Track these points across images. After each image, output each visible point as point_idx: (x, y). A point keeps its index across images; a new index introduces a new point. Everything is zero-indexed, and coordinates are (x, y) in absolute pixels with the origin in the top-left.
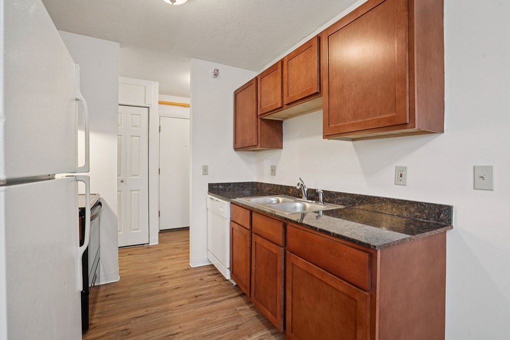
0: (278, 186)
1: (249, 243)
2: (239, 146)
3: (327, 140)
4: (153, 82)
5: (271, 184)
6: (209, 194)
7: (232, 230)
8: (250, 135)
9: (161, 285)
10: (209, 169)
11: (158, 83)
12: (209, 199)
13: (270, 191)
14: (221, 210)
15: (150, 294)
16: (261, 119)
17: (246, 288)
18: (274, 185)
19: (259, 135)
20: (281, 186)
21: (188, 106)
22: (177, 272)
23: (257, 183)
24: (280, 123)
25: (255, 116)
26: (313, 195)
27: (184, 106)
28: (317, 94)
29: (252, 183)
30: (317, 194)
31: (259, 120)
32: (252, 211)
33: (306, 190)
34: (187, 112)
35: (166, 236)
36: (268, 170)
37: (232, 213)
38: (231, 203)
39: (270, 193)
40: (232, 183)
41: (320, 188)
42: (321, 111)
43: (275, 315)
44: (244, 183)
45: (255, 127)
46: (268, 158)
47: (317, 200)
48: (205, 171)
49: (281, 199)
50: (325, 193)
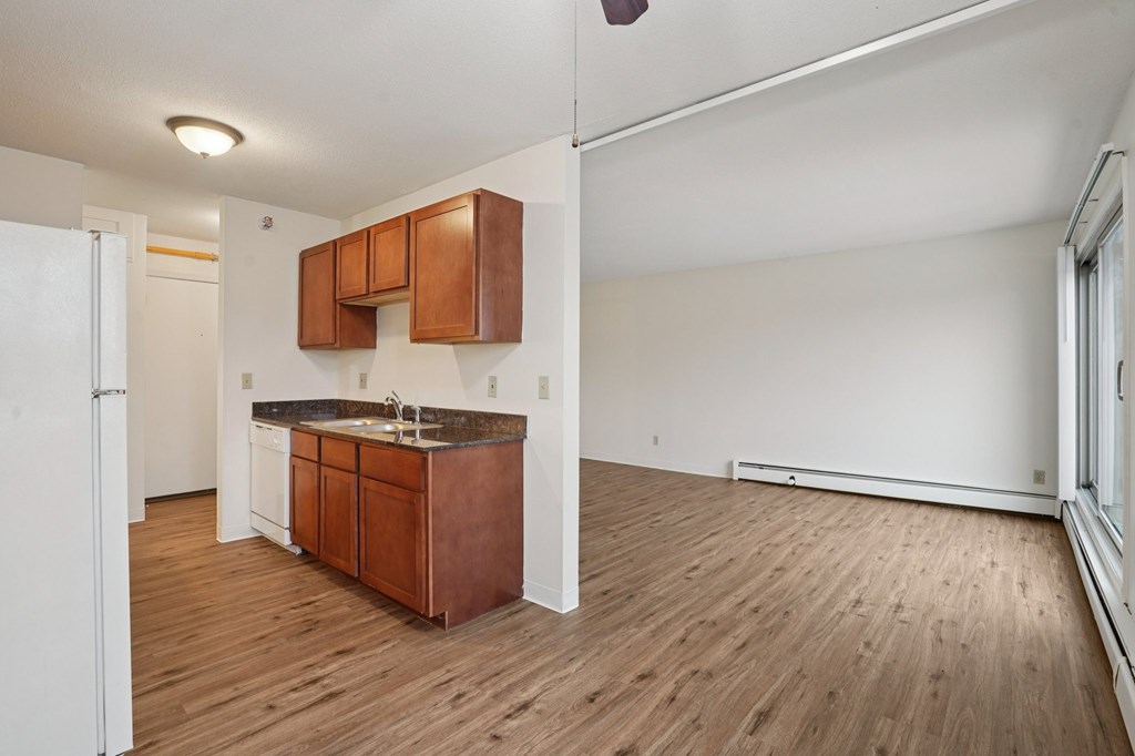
0: (369, 403)
1: (316, 480)
2: (307, 341)
3: (416, 344)
4: (134, 215)
5: (359, 402)
6: (253, 420)
7: (293, 468)
8: (324, 328)
9: (168, 568)
10: (254, 378)
11: (146, 217)
12: (253, 428)
13: (357, 412)
14: (276, 441)
15: (150, 580)
16: (341, 304)
17: (313, 545)
18: (364, 403)
19: (338, 328)
20: (374, 404)
21: (214, 259)
22: (195, 551)
23: (340, 401)
24: (372, 311)
25: (331, 300)
26: (409, 414)
27: (199, 258)
28: (404, 286)
29: (331, 401)
30: (414, 412)
31: (338, 306)
32: (320, 436)
33: (401, 407)
34: (212, 270)
35: (158, 509)
36: (356, 380)
37: (293, 444)
38: (293, 429)
39: (357, 416)
40: (295, 402)
41: (417, 404)
42: (408, 304)
43: (348, 560)
44: (316, 401)
45: (331, 317)
46: (356, 360)
47: (413, 420)
48: (247, 382)
49: (369, 422)
50: (425, 410)
